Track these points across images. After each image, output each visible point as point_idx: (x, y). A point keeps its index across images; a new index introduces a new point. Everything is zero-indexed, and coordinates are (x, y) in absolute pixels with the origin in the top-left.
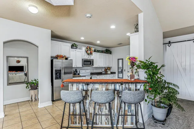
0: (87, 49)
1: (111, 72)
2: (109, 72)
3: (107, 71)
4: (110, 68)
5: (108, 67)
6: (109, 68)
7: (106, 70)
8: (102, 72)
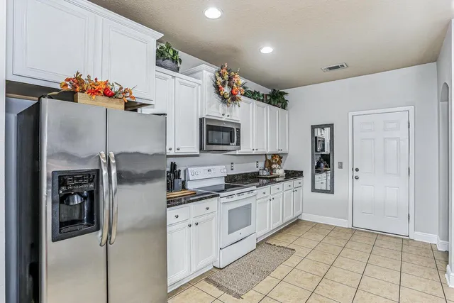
0: (220, 79)
1: (285, 171)
2: (280, 172)
3: (274, 166)
4: (281, 158)
5: (275, 155)
6: (277, 158)
7: (271, 164)
8: (257, 170)
